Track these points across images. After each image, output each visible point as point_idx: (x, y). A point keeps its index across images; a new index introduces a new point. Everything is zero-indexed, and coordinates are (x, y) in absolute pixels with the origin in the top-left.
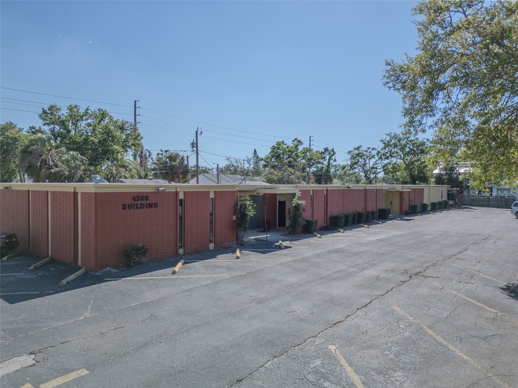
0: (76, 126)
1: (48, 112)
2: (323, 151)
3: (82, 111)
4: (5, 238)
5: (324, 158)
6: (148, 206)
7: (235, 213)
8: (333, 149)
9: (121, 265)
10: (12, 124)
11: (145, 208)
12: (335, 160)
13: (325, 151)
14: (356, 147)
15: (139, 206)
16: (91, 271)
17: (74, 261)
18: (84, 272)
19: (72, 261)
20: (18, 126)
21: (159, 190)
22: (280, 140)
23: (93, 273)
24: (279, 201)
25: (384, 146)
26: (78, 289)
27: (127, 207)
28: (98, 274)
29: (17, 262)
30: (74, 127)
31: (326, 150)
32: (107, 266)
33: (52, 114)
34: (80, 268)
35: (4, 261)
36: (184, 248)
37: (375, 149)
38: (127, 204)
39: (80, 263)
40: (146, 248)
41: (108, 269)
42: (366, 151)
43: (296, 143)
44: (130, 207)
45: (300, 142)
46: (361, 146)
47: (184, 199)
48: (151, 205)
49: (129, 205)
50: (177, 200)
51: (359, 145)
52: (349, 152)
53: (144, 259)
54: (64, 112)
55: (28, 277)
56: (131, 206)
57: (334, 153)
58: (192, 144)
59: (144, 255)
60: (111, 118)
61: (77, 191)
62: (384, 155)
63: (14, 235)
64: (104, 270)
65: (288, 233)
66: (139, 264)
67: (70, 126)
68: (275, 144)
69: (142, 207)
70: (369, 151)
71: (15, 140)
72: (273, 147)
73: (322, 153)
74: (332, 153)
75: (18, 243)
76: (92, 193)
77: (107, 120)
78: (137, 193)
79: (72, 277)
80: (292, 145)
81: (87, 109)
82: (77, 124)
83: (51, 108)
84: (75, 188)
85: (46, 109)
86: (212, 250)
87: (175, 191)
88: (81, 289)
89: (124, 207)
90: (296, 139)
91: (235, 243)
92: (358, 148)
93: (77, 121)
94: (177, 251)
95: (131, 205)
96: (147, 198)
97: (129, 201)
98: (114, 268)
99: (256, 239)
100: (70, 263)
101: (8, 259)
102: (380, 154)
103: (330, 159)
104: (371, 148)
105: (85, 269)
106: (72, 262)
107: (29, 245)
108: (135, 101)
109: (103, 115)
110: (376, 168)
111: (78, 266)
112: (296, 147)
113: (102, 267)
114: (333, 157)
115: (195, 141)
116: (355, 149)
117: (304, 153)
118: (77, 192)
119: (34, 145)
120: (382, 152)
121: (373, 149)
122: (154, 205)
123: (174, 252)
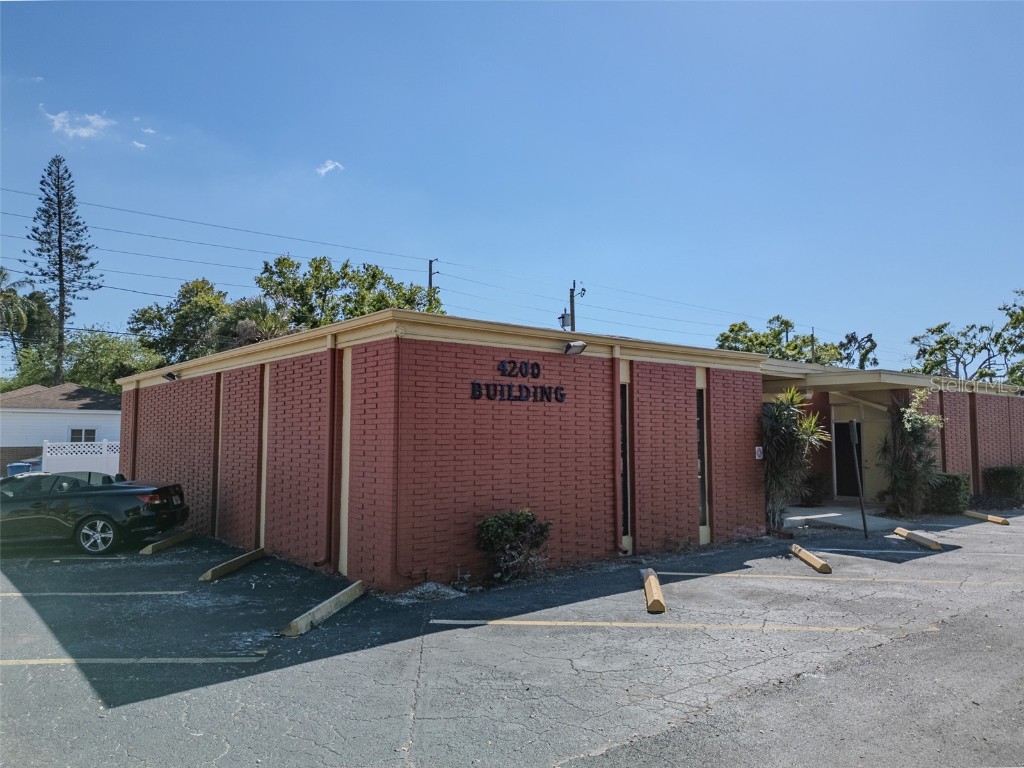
0: (324, 301)
1: (274, 269)
2: (845, 341)
3: (336, 268)
4: (154, 492)
5: (849, 357)
6: (539, 395)
7: (761, 437)
8: (871, 335)
9: (467, 576)
10: (207, 283)
11: (531, 399)
12: (875, 362)
13: (850, 342)
14: (935, 326)
15: (516, 393)
16: (380, 591)
17: (328, 559)
18: (359, 593)
19: (322, 559)
20: (216, 289)
21: (569, 347)
22: (738, 321)
23: (388, 600)
24: (836, 425)
25: (1008, 319)
26: (350, 656)
27: (484, 392)
28: (404, 602)
29: (176, 561)
30: (320, 301)
31: (852, 338)
32: (426, 577)
33: (281, 274)
34: (345, 583)
35: (145, 556)
36: (633, 535)
37: (988, 329)
38: (482, 382)
39: (343, 568)
40: (541, 520)
41: (430, 587)
42: (964, 335)
43: (776, 326)
44: (492, 393)
45: (787, 325)
46: (946, 325)
47: (631, 385)
48: (545, 394)
49: (487, 386)
50: (613, 385)
51: (943, 323)
52: (916, 339)
53: (537, 559)
54: (304, 271)
55: (193, 602)
56: (495, 390)
57: (874, 346)
58: (563, 317)
59: (537, 545)
60: (389, 283)
61: (339, 347)
62: (1011, 342)
63: (176, 490)
64: (419, 590)
65: (883, 511)
66: (522, 574)
67: (315, 301)
68: (726, 330)
69: (524, 394)
70: (971, 334)
71: (209, 311)
72: (722, 335)
73: (842, 345)
74: (869, 344)
75: (184, 512)
76: (385, 342)
77: (381, 287)
78: (511, 351)
79: (324, 609)
80: (768, 331)
81: (346, 266)
82: (325, 295)
83: (280, 262)
84: (335, 337)
85: (272, 263)
86: (705, 548)
87: (606, 356)
88: (360, 654)
89: (476, 391)
90: (778, 318)
91: (763, 531)
92: (940, 330)
93: (327, 289)
94: (616, 542)
95: (495, 386)
96: (535, 370)
97: (489, 376)
98: (447, 584)
99: (808, 522)
100: (316, 564)
101: (157, 552)
102: (1001, 341)
103: (863, 359)
104: (979, 327)
105: (363, 584)
106: (322, 563)
107: (214, 517)
108: (431, 262)
109: (375, 276)
110: (993, 375)
111: (340, 574)
112: (777, 336)
113: (413, 581)
114: (871, 356)
115: (569, 312)
116: (933, 332)
117: (796, 347)
118: (341, 351)
119: (243, 318)
120: (1006, 335)
121: (982, 329)
122: (556, 393)
123: (610, 546)
